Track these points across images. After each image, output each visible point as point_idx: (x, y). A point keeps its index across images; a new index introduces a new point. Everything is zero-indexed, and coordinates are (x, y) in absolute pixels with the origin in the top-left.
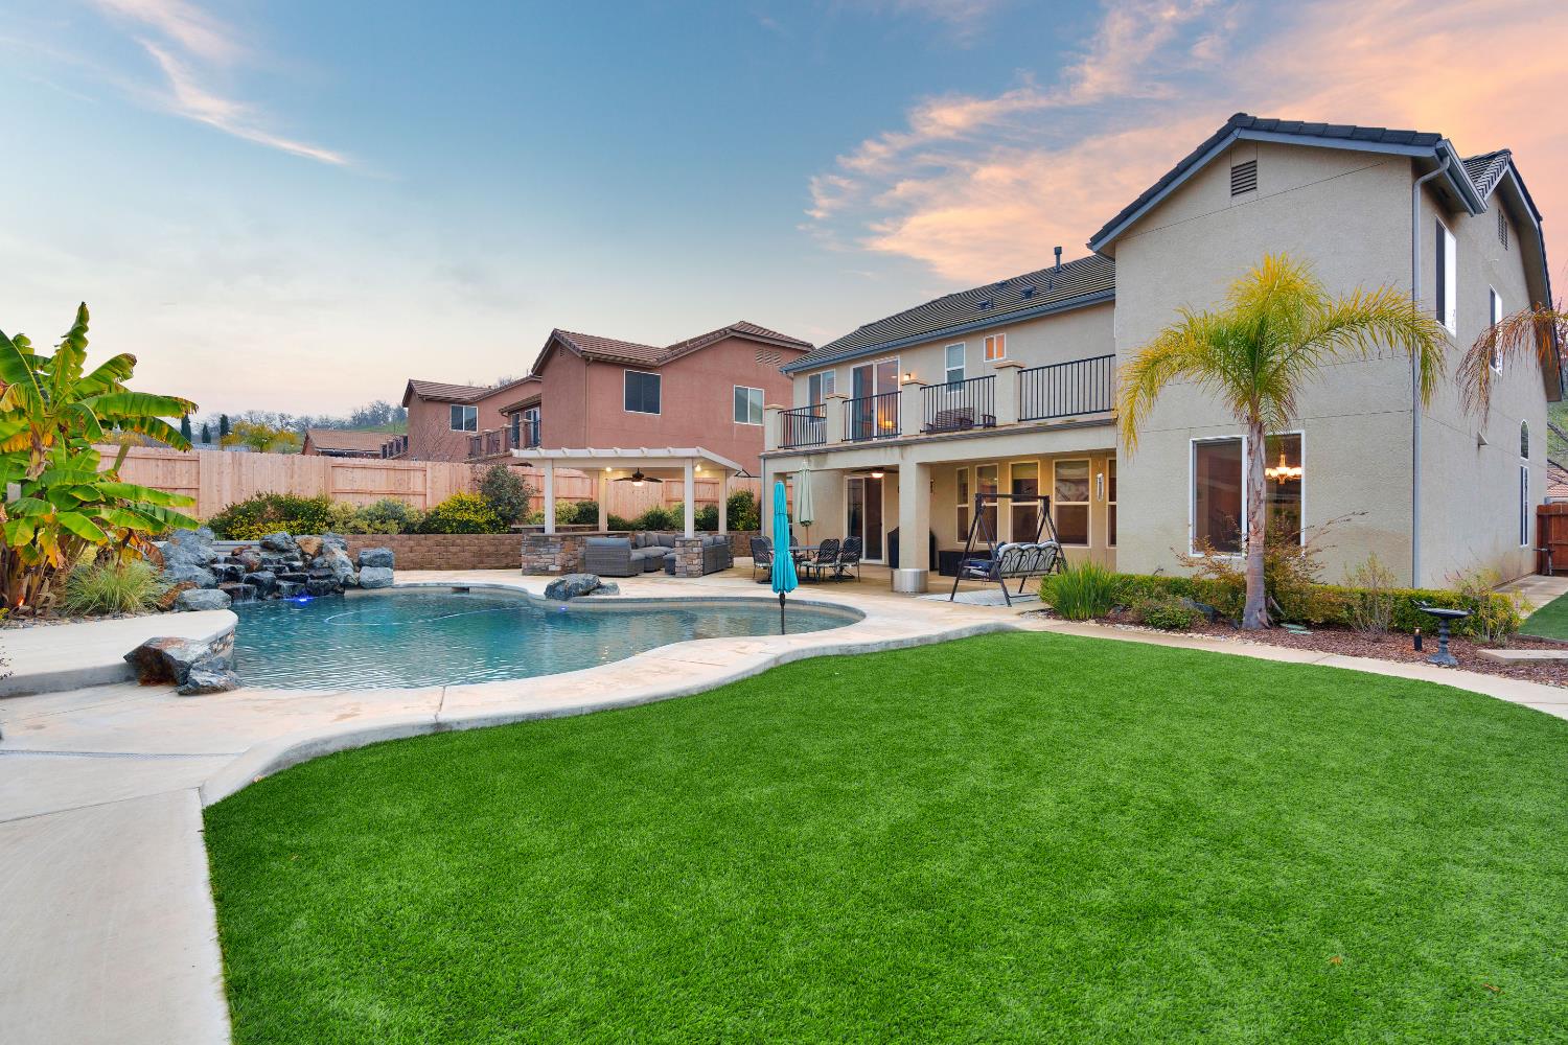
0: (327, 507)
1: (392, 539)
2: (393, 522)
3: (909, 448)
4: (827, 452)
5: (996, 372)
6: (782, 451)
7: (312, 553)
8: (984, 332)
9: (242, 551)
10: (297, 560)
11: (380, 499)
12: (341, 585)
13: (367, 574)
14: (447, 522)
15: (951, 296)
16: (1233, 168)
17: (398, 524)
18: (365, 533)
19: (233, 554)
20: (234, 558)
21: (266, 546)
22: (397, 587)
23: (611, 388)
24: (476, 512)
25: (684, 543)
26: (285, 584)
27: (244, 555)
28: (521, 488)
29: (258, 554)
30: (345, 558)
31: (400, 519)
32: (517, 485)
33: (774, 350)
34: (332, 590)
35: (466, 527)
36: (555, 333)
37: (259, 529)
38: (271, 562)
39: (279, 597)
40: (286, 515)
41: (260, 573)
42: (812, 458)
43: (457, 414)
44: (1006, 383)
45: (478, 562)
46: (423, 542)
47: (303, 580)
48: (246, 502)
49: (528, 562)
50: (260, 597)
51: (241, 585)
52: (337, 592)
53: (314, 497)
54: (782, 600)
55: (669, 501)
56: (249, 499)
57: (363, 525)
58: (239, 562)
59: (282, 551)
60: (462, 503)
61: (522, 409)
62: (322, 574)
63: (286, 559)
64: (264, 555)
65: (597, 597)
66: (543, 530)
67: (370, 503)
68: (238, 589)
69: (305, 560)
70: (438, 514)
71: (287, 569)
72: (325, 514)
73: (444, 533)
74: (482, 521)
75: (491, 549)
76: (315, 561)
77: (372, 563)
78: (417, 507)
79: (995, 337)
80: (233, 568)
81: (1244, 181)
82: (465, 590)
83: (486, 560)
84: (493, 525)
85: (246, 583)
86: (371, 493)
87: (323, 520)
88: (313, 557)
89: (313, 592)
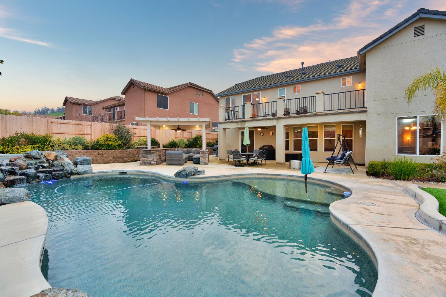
0: (50, 139)
1: (79, 152)
2: (79, 145)
3: (280, 120)
4: (245, 121)
5: (316, 95)
6: (225, 121)
7: (52, 159)
8: (293, 84)
9: (15, 160)
10: (45, 163)
11: (74, 136)
12: (69, 174)
13: (80, 168)
14: (103, 145)
15: (262, 77)
16: (415, 28)
17: (82, 146)
18: (67, 150)
19: (10, 161)
20: (12, 163)
21: (28, 157)
22: (94, 173)
23: (152, 100)
24: (114, 141)
25: (203, 152)
26: (41, 175)
27: (17, 161)
28: (129, 133)
29: (25, 161)
30: (69, 161)
31: (83, 144)
32: (127, 132)
33: (201, 92)
34: (65, 176)
35: (110, 147)
36: (131, 80)
37: (17, 149)
38: (32, 164)
39: (39, 182)
40: (30, 143)
41: (28, 170)
42: (239, 123)
43: (85, 109)
44: (320, 99)
45: (116, 160)
46: (93, 153)
47: (50, 172)
48: (10, 137)
49: (142, 160)
50: (28, 182)
51: (17, 177)
52: (67, 177)
53: (44, 135)
54: (306, 177)
55: (176, 138)
56: (12, 136)
57: (67, 146)
58: (15, 165)
59: (36, 159)
60: (108, 138)
61: (111, 107)
62: (59, 169)
63: (39, 162)
64: (28, 161)
65: (198, 176)
66: (147, 148)
67: (69, 138)
68: (16, 179)
69: (49, 163)
70: (99, 142)
71: (41, 167)
72: (50, 142)
73: (101, 149)
74: (116, 145)
75: (120, 155)
76: (54, 163)
77: (82, 163)
78: (89, 139)
79: (297, 86)
80: (12, 169)
81: (420, 31)
82: (125, 173)
83: (118, 159)
84: (120, 147)
85: (20, 175)
86: (68, 134)
87: (49, 144)
88: (53, 161)
89: (55, 178)
